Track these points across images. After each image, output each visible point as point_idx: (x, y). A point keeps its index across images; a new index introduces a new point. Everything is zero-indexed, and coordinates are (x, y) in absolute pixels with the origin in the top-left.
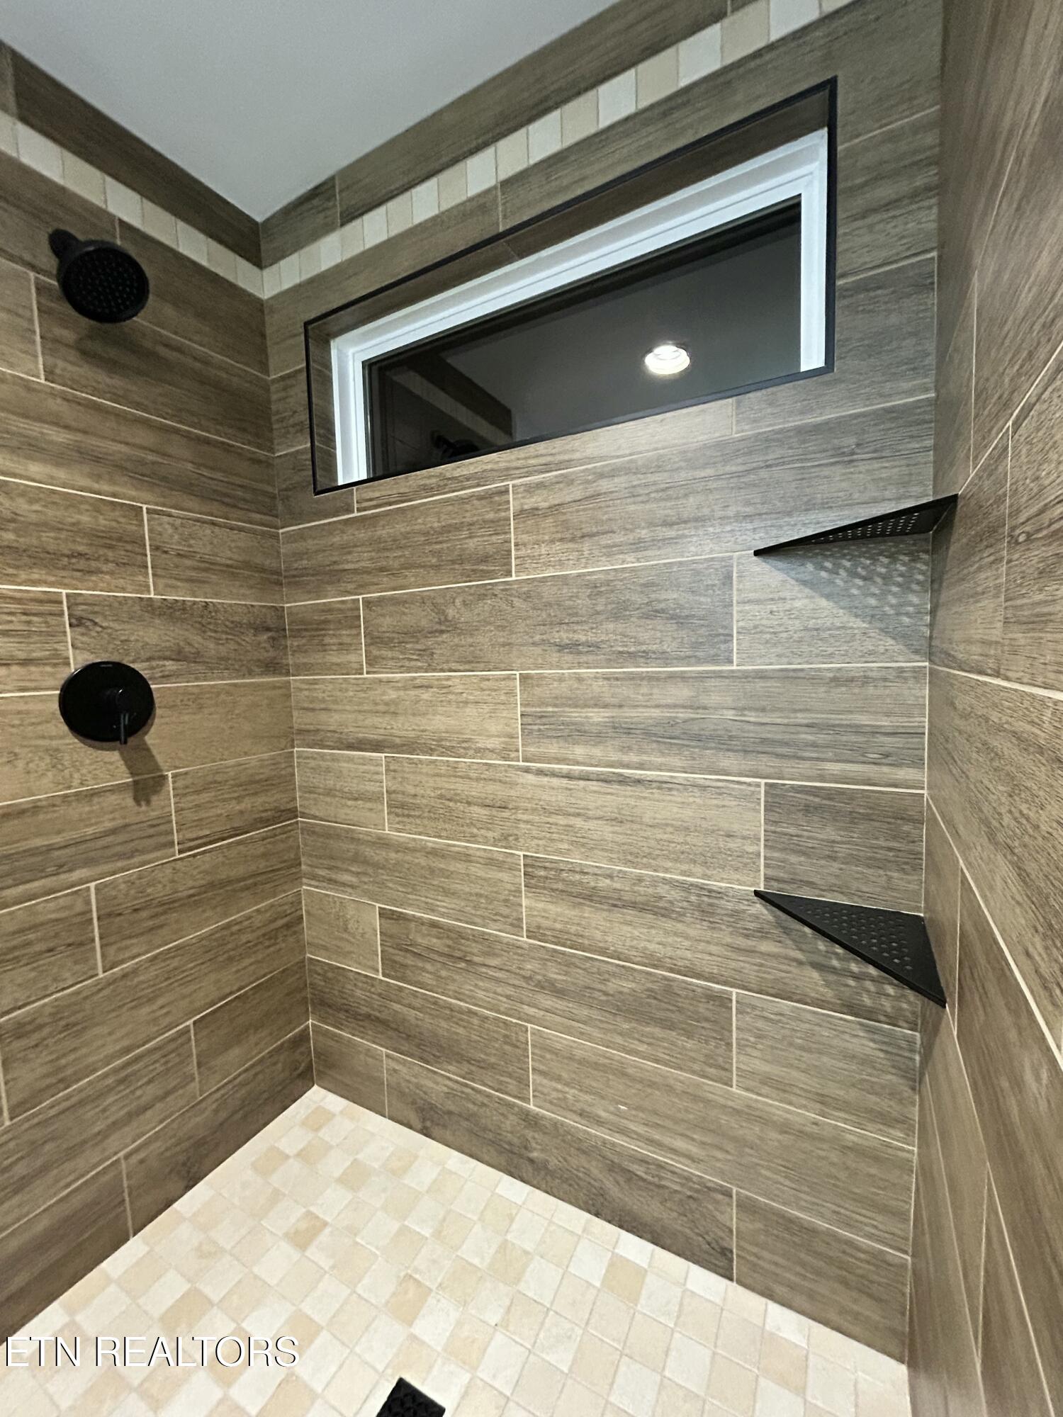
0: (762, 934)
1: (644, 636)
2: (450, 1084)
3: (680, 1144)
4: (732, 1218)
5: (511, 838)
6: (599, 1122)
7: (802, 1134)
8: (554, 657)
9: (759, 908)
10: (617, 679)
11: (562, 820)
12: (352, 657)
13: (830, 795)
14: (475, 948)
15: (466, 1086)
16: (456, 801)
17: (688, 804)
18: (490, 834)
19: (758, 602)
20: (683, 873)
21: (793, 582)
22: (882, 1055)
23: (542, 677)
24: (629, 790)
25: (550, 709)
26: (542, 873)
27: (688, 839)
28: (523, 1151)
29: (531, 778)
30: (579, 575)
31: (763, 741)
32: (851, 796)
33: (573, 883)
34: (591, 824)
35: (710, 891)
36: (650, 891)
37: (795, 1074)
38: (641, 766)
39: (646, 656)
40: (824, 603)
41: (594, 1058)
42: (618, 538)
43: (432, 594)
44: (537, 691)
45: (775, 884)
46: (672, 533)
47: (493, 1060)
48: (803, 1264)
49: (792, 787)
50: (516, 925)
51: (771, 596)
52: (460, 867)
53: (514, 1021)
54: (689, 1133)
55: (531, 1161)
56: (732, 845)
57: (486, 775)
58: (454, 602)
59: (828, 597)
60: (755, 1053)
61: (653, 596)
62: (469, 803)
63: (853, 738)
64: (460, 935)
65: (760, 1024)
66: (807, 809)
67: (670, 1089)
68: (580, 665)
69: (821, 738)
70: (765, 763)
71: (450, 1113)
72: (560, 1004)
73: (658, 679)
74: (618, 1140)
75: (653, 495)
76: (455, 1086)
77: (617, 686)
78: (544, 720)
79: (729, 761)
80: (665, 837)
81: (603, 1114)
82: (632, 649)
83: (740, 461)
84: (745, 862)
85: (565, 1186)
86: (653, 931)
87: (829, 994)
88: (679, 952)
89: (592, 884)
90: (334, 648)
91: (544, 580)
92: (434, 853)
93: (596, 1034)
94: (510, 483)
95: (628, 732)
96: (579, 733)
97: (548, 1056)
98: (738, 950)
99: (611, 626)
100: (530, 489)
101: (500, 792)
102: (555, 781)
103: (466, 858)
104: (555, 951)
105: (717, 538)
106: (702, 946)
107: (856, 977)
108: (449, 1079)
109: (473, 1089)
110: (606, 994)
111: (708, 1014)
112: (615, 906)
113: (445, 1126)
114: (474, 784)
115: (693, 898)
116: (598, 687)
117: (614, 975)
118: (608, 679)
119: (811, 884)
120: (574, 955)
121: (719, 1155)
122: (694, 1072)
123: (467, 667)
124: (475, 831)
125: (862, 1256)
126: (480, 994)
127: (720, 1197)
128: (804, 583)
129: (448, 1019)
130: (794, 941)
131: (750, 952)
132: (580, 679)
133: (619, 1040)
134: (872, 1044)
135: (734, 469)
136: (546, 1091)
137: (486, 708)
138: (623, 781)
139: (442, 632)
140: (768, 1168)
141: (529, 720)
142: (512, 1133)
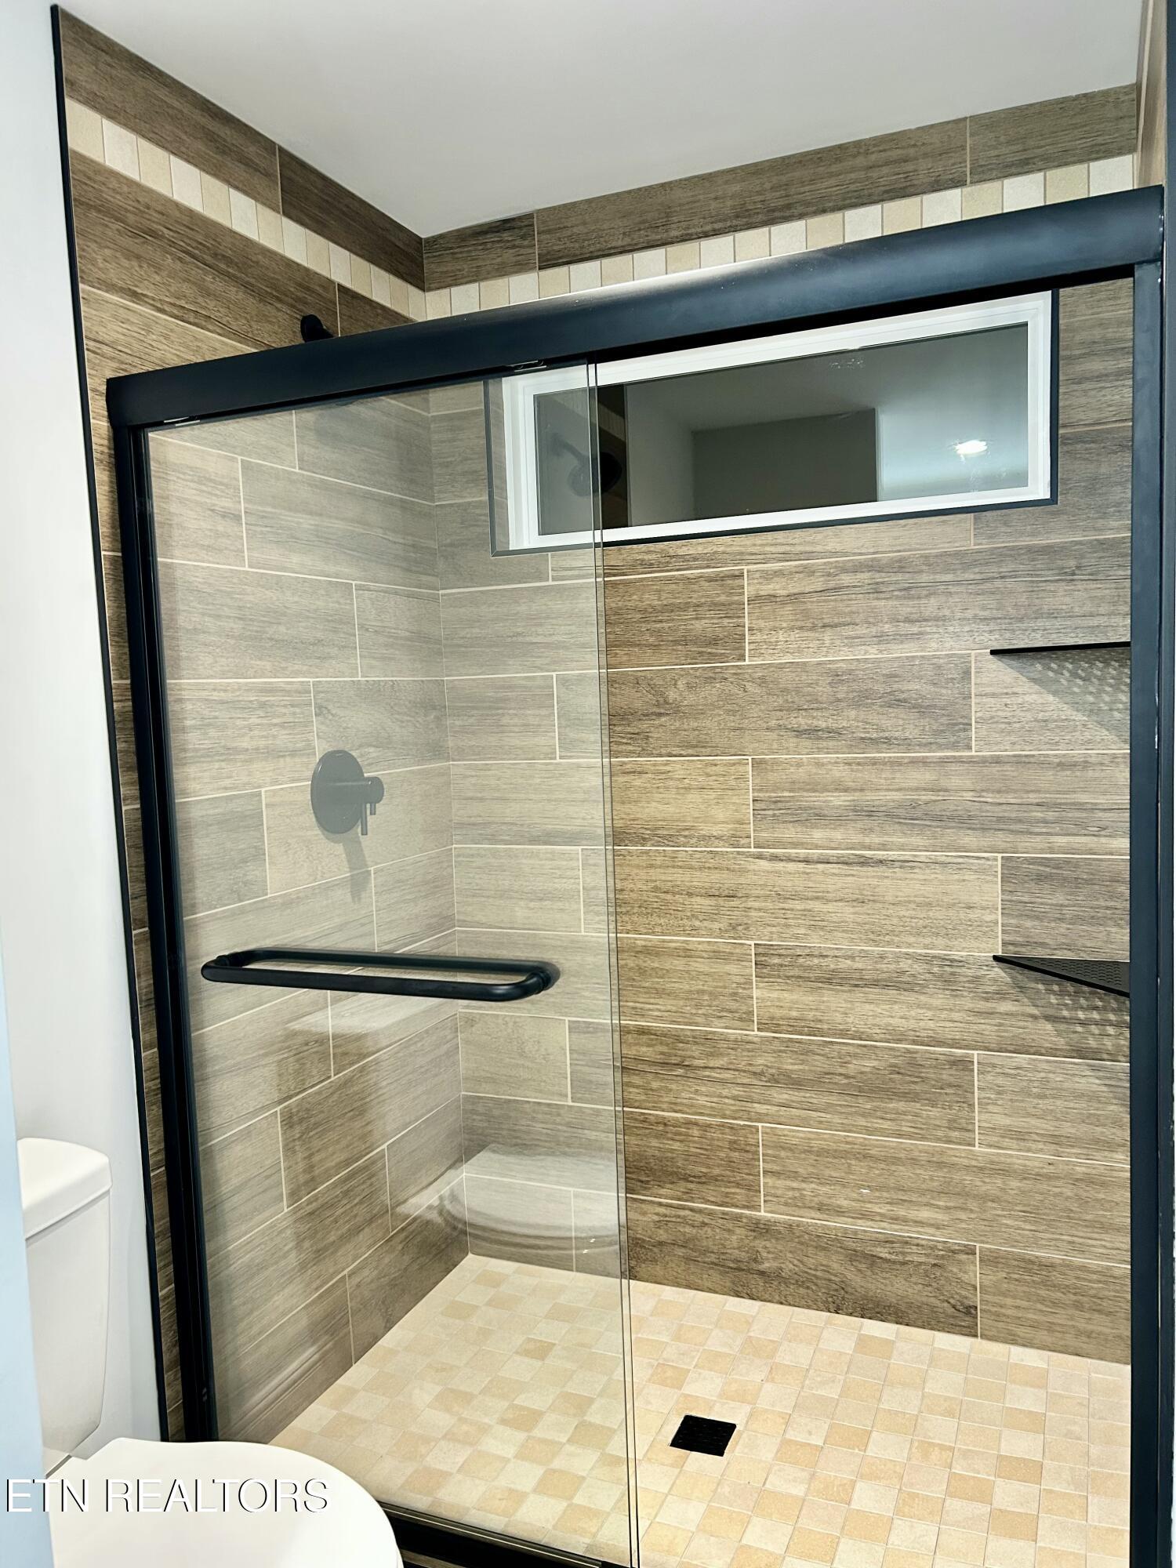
0: (1001, 995)
1: (885, 722)
2: (662, 1210)
3: (925, 1214)
4: (976, 1273)
5: (740, 928)
6: (840, 1212)
7: (1039, 1177)
8: (792, 742)
9: (999, 972)
10: (859, 764)
11: (798, 905)
12: (541, 740)
13: (1058, 864)
14: (695, 1050)
15: (683, 1208)
16: (674, 894)
17: (931, 881)
18: (716, 926)
19: (993, 695)
20: (926, 947)
21: (1024, 679)
22: (1105, 1089)
23: (775, 762)
24: (870, 871)
25: (786, 794)
26: (776, 961)
27: (931, 914)
28: (754, 1266)
29: (764, 864)
30: (819, 664)
31: (1000, 819)
32: (1076, 864)
33: (810, 968)
34: (830, 907)
35: (952, 961)
36: (892, 967)
37: (1033, 1121)
38: (883, 847)
39: (888, 741)
40: (1051, 698)
41: (834, 1146)
42: (861, 630)
43: (649, 676)
44: (773, 777)
45: (1011, 948)
46: (915, 629)
47: (716, 1171)
48: (1043, 1301)
49: (1026, 859)
50: (746, 1019)
51: (1005, 691)
52: (679, 964)
53: (742, 1123)
54: (932, 1202)
55: (762, 1273)
56: (974, 915)
57: (712, 863)
58: (675, 684)
59: (1055, 693)
60: (995, 1109)
61: (895, 686)
62: (690, 895)
63: (1078, 814)
64: (678, 1038)
65: (1000, 1081)
66: (1040, 878)
67: (914, 1161)
68: (820, 750)
69: (1051, 815)
70: (1000, 839)
71: (661, 1244)
72: (796, 1096)
73: (900, 764)
74: (862, 1226)
75: (896, 593)
76: (667, 1211)
77: (857, 771)
78: (780, 805)
79: (969, 839)
80: (907, 914)
81: (845, 1203)
82: (875, 735)
83: (977, 570)
84: (984, 930)
85: (802, 1291)
86: (896, 1007)
87: (1061, 1042)
88: (922, 1024)
89: (832, 966)
90: (516, 729)
91: (781, 666)
92: (647, 951)
93: (837, 1119)
94: (746, 568)
95: (870, 814)
96: (818, 817)
97: (783, 1154)
98: (980, 1013)
99: (853, 713)
100: (768, 576)
101: (728, 881)
102: (791, 867)
103: (687, 953)
104: (791, 1040)
105: (956, 635)
106: (944, 1014)
107: (1082, 1023)
108: (660, 1204)
109: (692, 1210)
110: (847, 1077)
111: (952, 1079)
112: (856, 986)
113: (654, 1261)
114: (698, 873)
115: (936, 970)
116: (840, 773)
117: (856, 1056)
118: (849, 764)
119: (1043, 945)
120: (811, 1043)
121: (963, 1216)
122: (939, 1140)
123: (690, 751)
124: (697, 923)
125: (1095, 1277)
126: (702, 1100)
127: (963, 1257)
128: (1034, 680)
129: (659, 1136)
130: (1029, 998)
131: (991, 1014)
132: (819, 764)
133: (862, 1122)
134: (1097, 1081)
135: (972, 577)
136: (779, 1192)
137: (713, 795)
138: (864, 862)
139: (660, 715)
140: (1010, 1216)
141: (762, 805)
142: (739, 1248)
